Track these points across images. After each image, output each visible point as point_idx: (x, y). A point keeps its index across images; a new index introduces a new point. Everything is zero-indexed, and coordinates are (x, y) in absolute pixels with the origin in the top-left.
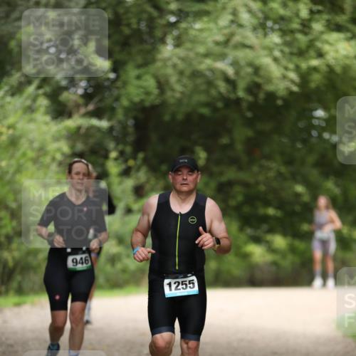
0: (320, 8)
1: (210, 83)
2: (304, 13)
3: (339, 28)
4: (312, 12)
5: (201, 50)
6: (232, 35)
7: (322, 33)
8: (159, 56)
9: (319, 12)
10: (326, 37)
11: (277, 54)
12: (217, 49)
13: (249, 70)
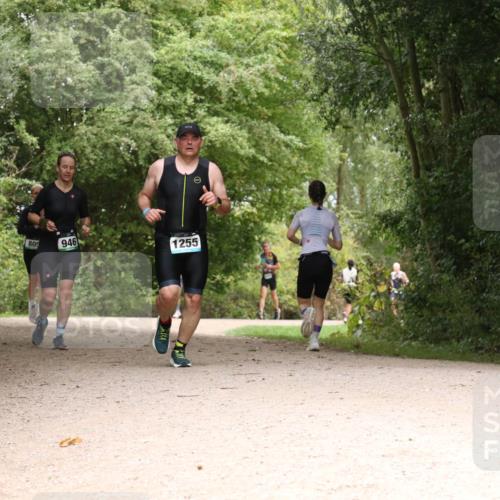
0: (203, 98)
1: (117, 154)
2: (190, 101)
3: (216, 114)
4: (196, 100)
5: (111, 128)
6: (135, 116)
7: (205, 117)
8: (77, 133)
9: (201, 101)
10: (207, 120)
11: (170, 131)
12: (122, 127)
13: (149, 144)
